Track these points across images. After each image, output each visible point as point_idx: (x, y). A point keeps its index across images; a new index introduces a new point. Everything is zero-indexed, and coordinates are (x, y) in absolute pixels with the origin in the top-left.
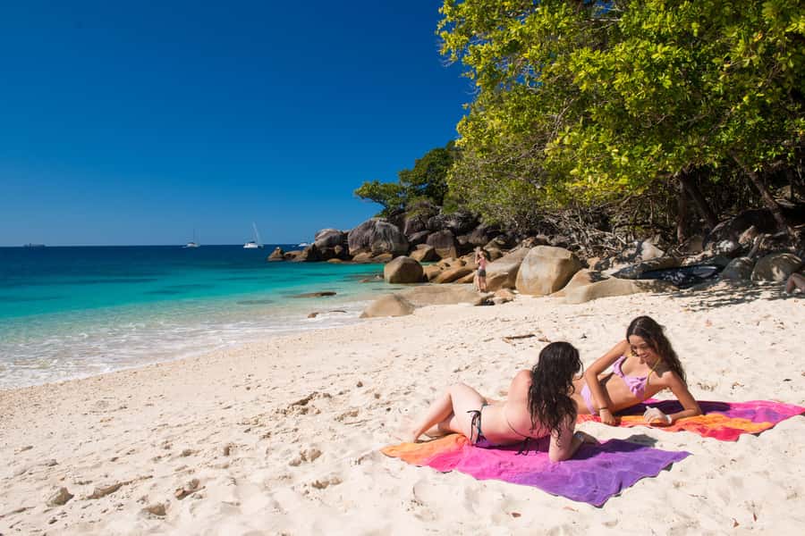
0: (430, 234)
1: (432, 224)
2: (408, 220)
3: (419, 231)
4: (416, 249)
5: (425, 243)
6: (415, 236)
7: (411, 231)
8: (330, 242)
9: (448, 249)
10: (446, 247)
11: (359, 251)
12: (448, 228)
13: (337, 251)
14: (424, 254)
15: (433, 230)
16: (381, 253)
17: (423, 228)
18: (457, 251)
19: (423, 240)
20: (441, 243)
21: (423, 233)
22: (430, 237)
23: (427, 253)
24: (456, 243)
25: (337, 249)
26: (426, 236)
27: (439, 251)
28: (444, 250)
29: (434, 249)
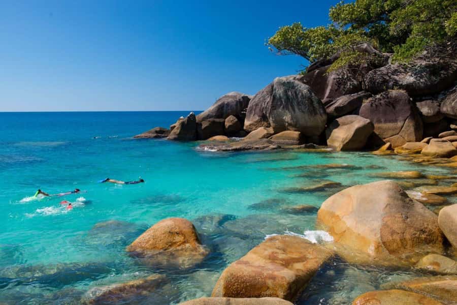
0: (367, 97)
1: (372, 81)
2: (332, 78)
3: (350, 92)
4: (337, 125)
5: (357, 113)
6: (341, 101)
7: (336, 93)
8: (222, 111)
9: (400, 124)
10: (396, 121)
11: (256, 125)
12: (401, 87)
13: (227, 124)
14: (352, 133)
15: (374, 89)
16: (285, 129)
17: (356, 89)
18: (417, 129)
19: (353, 109)
20: (385, 113)
21: (355, 96)
22: (366, 103)
23: (358, 131)
24: (415, 114)
25: (229, 121)
26: (359, 101)
27: (381, 127)
28: (391, 125)
29: (371, 125)
